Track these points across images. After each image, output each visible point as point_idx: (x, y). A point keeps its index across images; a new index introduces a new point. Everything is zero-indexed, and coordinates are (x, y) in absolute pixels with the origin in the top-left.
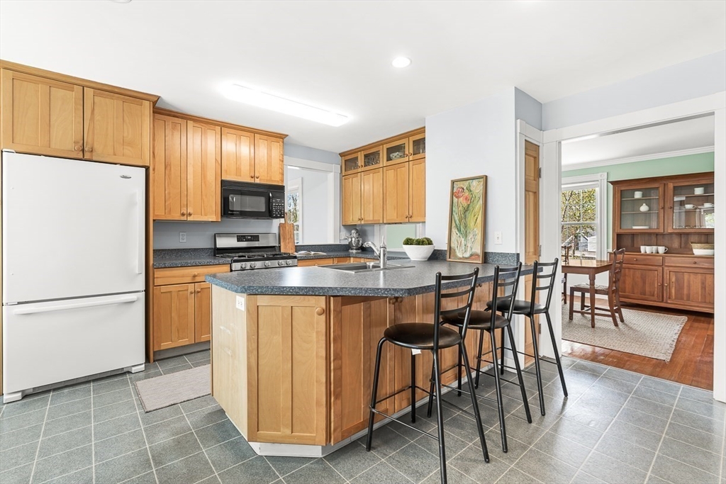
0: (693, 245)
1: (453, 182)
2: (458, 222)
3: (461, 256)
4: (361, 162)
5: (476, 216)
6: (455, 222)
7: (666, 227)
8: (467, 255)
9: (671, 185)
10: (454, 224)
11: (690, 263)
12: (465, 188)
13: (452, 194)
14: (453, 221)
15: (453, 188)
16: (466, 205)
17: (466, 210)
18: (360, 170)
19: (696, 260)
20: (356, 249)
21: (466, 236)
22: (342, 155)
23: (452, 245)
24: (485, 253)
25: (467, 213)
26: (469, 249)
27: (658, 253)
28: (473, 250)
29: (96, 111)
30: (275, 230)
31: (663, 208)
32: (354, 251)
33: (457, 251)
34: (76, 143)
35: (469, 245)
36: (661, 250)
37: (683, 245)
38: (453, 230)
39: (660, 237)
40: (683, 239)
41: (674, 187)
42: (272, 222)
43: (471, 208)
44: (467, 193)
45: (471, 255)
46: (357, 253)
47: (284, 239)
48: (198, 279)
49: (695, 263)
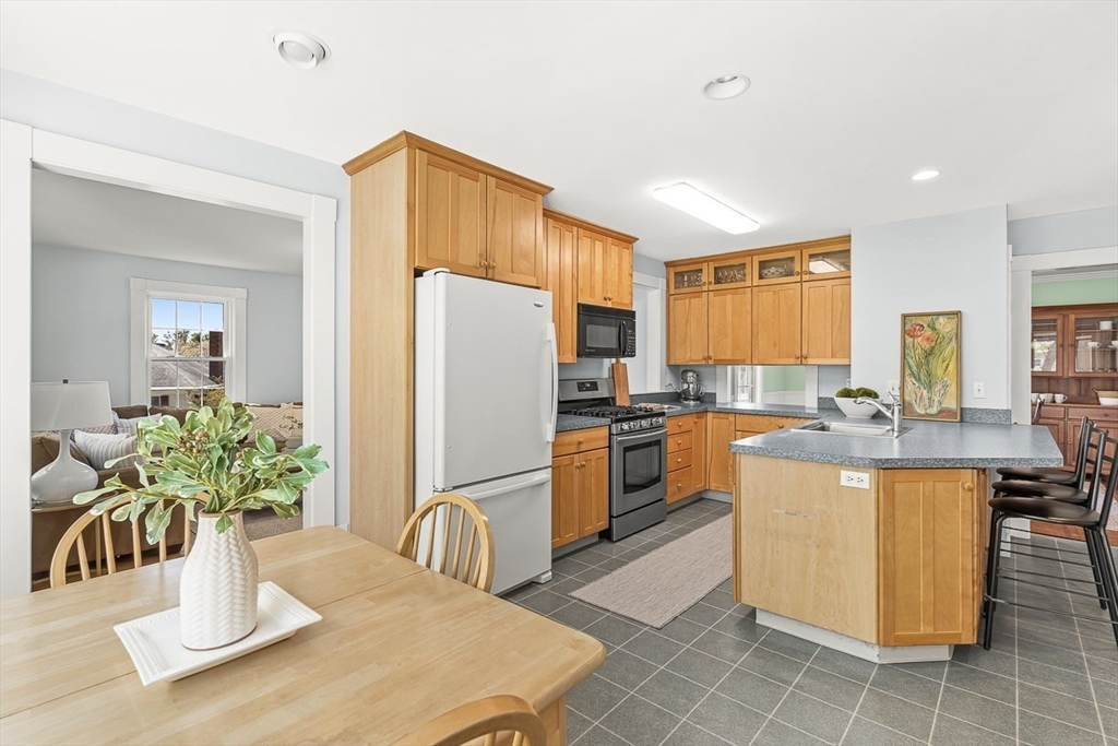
0: (1100, 393)
1: (905, 317)
2: (914, 368)
3: (923, 412)
4: (707, 275)
5: (946, 363)
6: (910, 368)
7: (1066, 370)
8: (934, 410)
9: (1072, 317)
10: (908, 371)
11: (1100, 415)
12: (925, 326)
13: (905, 332)
14: (907, 368)
15: (904, 324)
16: (928, 347)
17: (929, 354)
18: (705, 288)
19: (1107, 411)
20: (694, 400)
21: (930, 387)
22: (668, 265)
23: (907, 398)
24: (961, 409)
25: (930, 358)
26: (936, 404)
27: (1054, 402)
28: (944, 405)
29: (497, 209)
30: (605, 374)
31: (1062, 346)
32: (692, 403)
33: (916, 407)
34: (481, 255)
35: (936, 399)
36: (1059, 398)
37: (1083, 392)
38: (907, 378)
39: (1053, 382)
40: (1083, 385)
41: (1076, 319)
42: (602, 363)
43: (937, 351)
44: (929, 332)
45: (940, 412)
46: (695, 406)
47: (619, 385)
48: (583, 448)
49: (1106, 415)
